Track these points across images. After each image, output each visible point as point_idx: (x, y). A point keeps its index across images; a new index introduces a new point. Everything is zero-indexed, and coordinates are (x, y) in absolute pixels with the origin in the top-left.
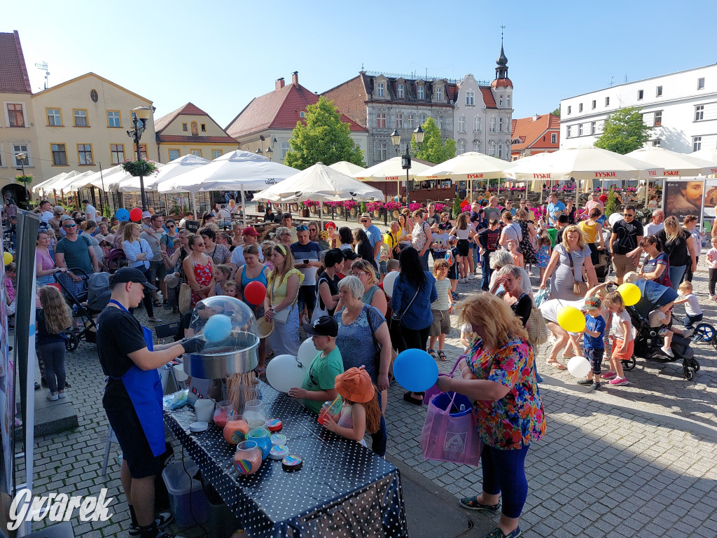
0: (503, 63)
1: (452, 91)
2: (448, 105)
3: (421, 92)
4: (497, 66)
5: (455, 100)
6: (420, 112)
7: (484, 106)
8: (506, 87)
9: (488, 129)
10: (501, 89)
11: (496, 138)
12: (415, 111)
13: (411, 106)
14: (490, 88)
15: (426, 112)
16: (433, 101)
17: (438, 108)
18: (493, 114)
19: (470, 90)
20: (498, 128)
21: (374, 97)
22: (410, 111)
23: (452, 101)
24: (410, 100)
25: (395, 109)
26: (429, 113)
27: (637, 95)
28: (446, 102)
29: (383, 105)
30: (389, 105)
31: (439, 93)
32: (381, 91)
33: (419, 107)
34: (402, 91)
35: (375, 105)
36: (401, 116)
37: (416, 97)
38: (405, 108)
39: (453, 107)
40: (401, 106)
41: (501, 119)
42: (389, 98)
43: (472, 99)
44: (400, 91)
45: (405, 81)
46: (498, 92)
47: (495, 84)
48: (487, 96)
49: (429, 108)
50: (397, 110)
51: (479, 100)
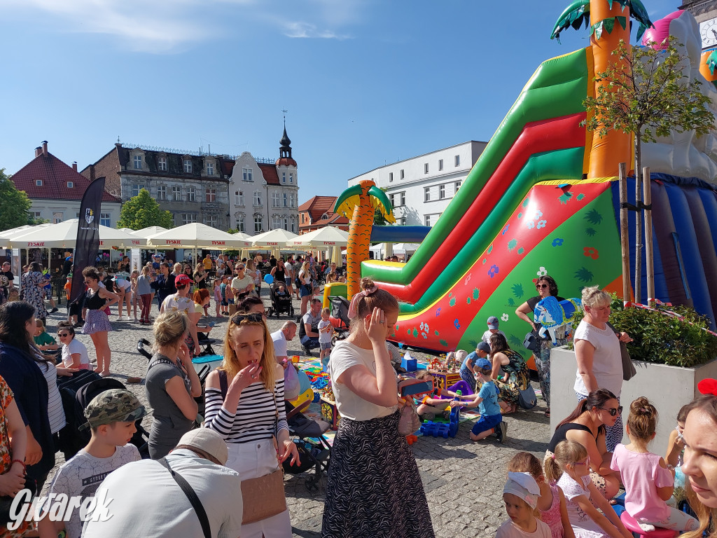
0: (286, 145)
1: (225, 165)
2: (222, 179)
3: (188, 166)
4: (281, 146)
5: (230, 175)
6: (188, 184)
7: (265, 182)
8: (287, 165)
9: (271, 204)
10: (283, 167)
11: (281, 213)
12: (180, 184)
13: (176, 179)
14: (274, 166)
15: (194, 185)
16: (202, 175)
17: (208, 182)
18: (274, 190)
19: (247, 167)
20: (282, 203)
21: (128, 168)
22: (174, 183)
23: (226, 177)
24: (174, 173)
25: (156, 181)
26: (199, 186)
27: (389, 177)
28: (218, 176)
29: (141, 176)
30: (147, 177)
31: (210, 167)
32: (138, 163)
33: (186, 180)
34: (164, 164)
35: (129, 176)
36: (164, 189)
37: (182, 171)
38: (168, 181)
39: (228, 182)
40: (163, 178)
41: (285, 195)
42: (148, 170)
43: (250, 175)
44: (163, 163)
45: (169, 155)
46: (281, 169)
47: (278, 162)
48: (270, 173)
49: (198, 181)
50: (158, 182)
51: (258, 175)
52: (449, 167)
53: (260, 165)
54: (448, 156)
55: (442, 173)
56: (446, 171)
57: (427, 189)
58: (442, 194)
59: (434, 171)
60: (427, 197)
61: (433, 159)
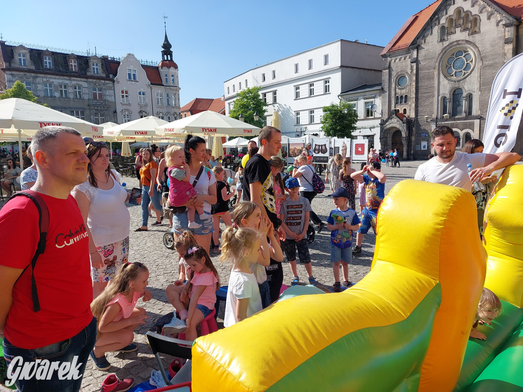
0: (167, 49)
1: (110, 66)
2: (107, 78)
3: (73, 64)
4: (163, 49)
5: (115, 75)
6: (74, 82)
7: (148, 82)
8: (169, 67)
9: (155, 102)
10: (165, 69)
11: (164, 110)
12: (66, 82)
13: (62, 77)
14: (157, 68)
15: (80, 83)
16: (88, 74)
17: (94, 80)
18: (158, 90)
19: (132, 67)
20: (165, 101)
21: (13, 65)
22: (61, 81)
23: (111, 76)
24: (60, 71)
25: (42, 78)
26: (85, 85)
27: (261, 78)
28: (104, 75)
29: (26, 74)
30: (33, 74)
31: (96, 67)
32: (23, 60)
33: (72, 78)
34: (50, 63)
35: (15, 73)
37: (68, 69)
38: (55, 78)
39: (114, 81)
40: (49, 76)
41: (168, 95)
42: (33, 68)
43: (134, 75)
44: (48, 62)
45: (53, 53)
46: (163, 71)
47: (160, 64)
48: (154, 74)
49: (84, 80)
50: (45, 80)
51: (142, 76)
52: (319, 66)
53: (144, 67)
54: (317, 55)
55: (311, 71)
56: (315, 69)
57: (297, 88)
58: (311, 92)
59: (304, 71)
60: (297, 95)
61: (302, 60)
